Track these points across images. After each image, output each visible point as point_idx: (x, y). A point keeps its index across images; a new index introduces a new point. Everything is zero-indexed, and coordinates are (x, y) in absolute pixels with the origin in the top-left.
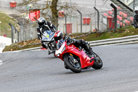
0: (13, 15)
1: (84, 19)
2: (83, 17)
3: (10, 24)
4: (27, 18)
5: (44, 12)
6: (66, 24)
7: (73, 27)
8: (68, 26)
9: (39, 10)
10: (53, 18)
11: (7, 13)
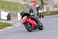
0: (25, 4)
1: (55, 5)
2: (54, 4)
3: (23, 8)
4: (31, 5)
5: (38, 2)
6: (47, 8)
7: (50, 8)
8: (48, 8)
9: (36, 2)
10: (42, 5)
11: (22, 3)
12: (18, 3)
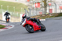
3: (25, 9)
12: (21, 4)
